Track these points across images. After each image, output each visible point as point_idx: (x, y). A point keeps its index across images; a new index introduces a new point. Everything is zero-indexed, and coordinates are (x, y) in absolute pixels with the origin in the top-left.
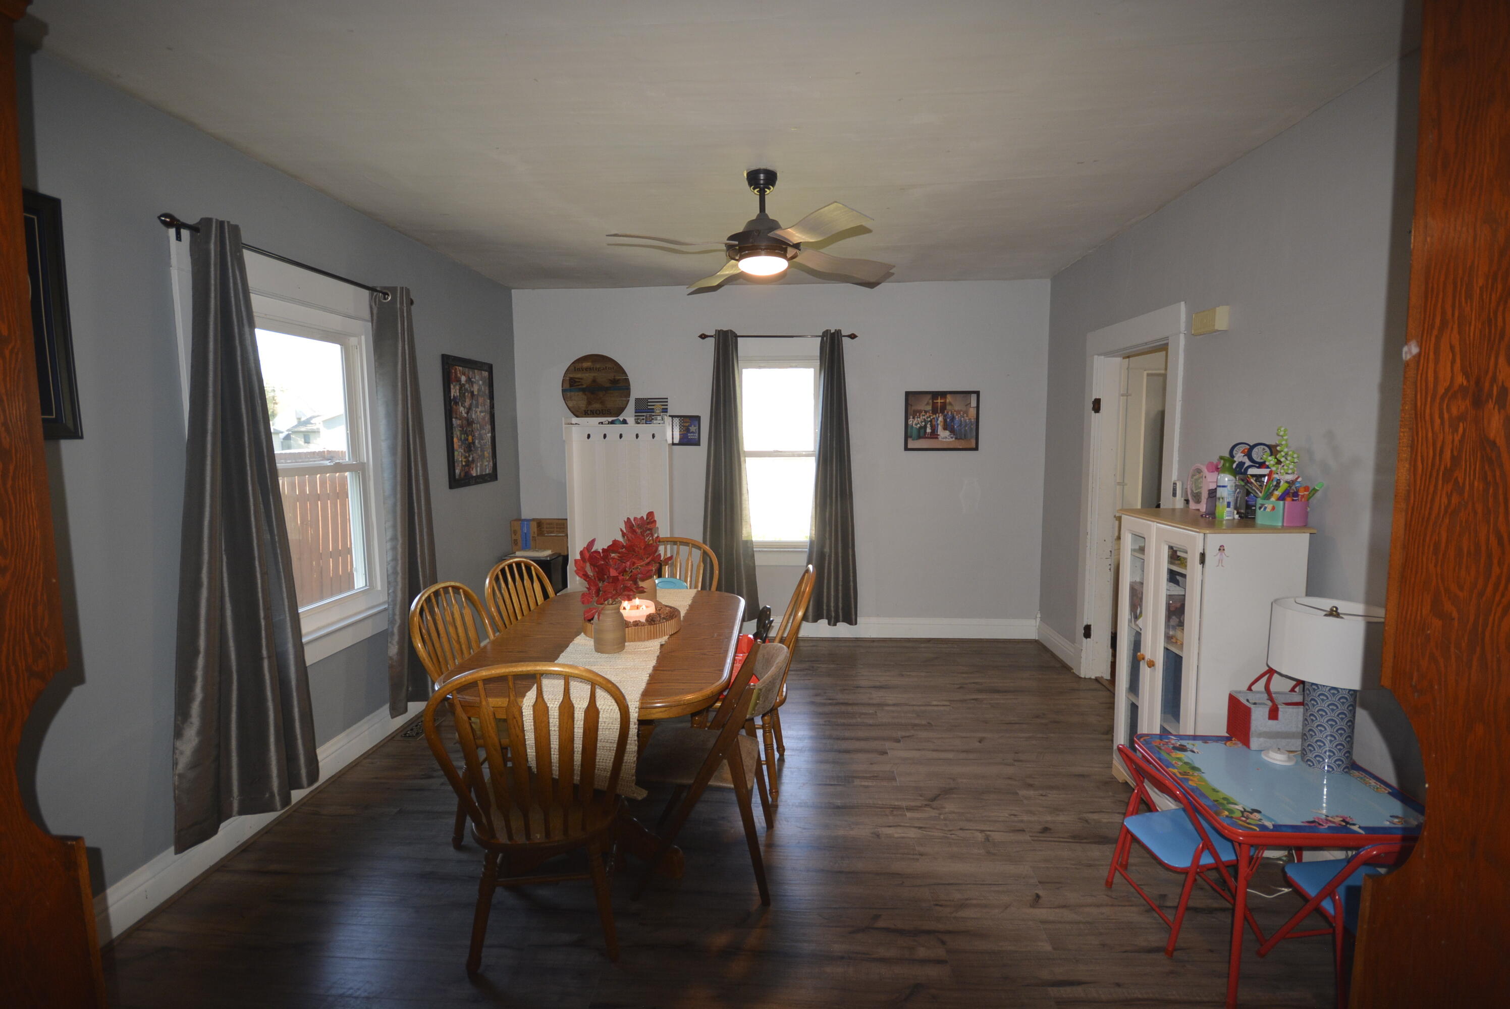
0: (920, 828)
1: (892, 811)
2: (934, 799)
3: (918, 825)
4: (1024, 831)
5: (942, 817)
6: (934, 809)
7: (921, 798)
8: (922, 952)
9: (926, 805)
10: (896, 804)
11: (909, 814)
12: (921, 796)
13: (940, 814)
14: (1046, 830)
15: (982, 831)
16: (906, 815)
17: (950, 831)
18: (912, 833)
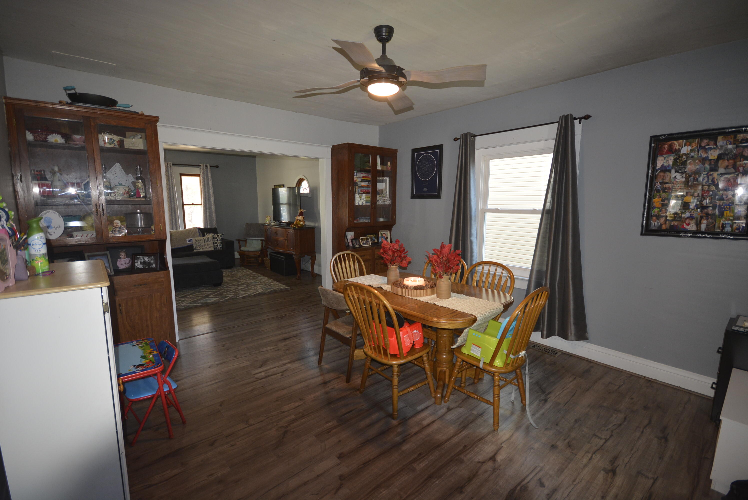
0: (284, 412)
1: (303, 414)
2: (285, 433)
3: (286, 413)
4: (227, 437)
5: (275, 424)
6: (282, 427)
7: (292, 430)
8: (263, 374)
9: (287, 427)
10: (304, 420)
11: (293, 417)
12: (293, 432)
13: (277, 425)
14: (212, 444)
15: (251, 425)
16: (295, 416)
17: (268, 418)
18: (286, 408)
